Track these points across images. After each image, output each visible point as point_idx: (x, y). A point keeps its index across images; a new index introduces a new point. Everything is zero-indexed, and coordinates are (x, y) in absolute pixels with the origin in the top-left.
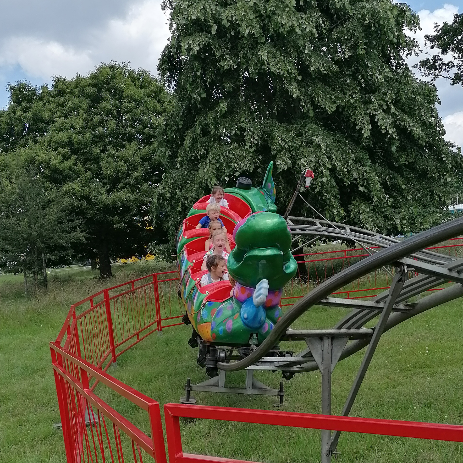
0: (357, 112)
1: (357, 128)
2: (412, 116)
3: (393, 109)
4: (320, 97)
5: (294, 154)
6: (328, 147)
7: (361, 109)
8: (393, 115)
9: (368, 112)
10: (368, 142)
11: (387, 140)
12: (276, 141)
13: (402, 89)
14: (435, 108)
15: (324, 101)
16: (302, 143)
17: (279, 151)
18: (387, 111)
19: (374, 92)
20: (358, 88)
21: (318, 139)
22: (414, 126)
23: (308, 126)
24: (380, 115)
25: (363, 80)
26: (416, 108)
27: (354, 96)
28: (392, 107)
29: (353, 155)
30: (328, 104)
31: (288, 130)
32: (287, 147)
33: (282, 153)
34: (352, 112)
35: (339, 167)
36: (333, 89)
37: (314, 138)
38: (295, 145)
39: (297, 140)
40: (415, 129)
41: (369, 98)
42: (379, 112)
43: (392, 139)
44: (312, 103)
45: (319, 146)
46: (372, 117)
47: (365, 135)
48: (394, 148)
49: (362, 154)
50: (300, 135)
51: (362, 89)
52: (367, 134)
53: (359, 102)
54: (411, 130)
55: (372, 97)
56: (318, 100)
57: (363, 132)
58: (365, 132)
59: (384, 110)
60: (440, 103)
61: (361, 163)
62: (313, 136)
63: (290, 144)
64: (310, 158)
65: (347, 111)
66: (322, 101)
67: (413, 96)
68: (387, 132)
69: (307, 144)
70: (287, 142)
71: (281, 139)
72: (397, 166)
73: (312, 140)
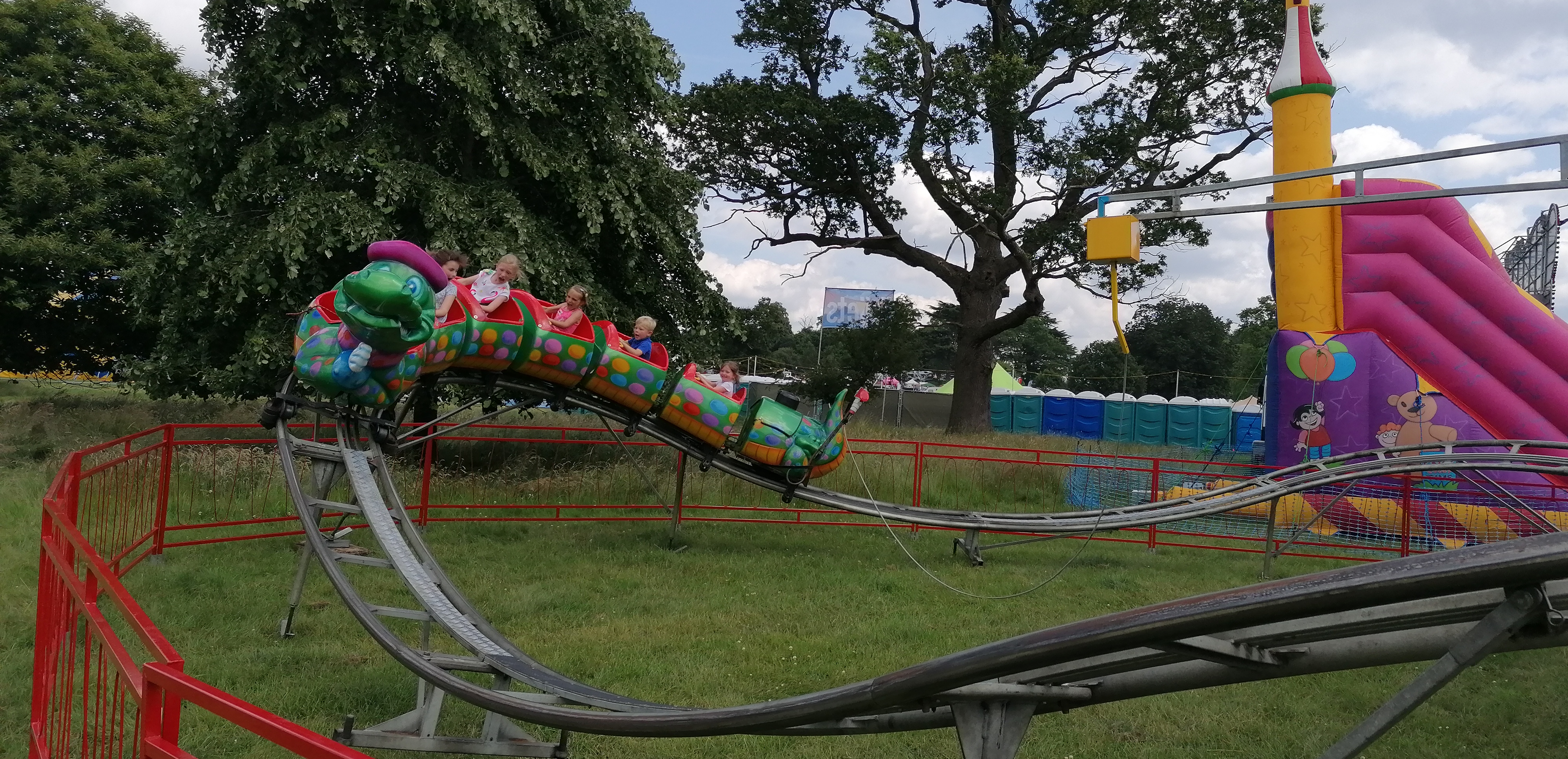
0: (580, 189)
1: (580, 215)
2: (663, 218)
3: (638, 201)
4: (525, 147)
5: (465, 235)
6: (530, 237)
7: (586, 187)
8: (636, 208)
9: (600, 193)
10: (593, 243)
11: (624, 246)
12: (437, 206)
13: (654, 171)
14: (695, 215)
15: (531, 156)
16: (483, 219)
17: (439, 226)
18: (629, 200)
19: (608, 164)
20: (587, 151)
21: (515, 219)
22: (666, 234)
23: (494, 192)
24: (618, 205)
25: (595, 140)
26: (670, 207)
27: (579, 162)
28: (637, 195)
29: (567, 260)
30: (537, 163)
31: (459, 193)
32: (454, 220)
33: (445, 229)
34: (573, 186)
35: (545, 276)
36: (543, 141)
37: (508, 215)
38: (470, 220)
39: (473, 213)
40: (667, 239)
41: (602, 170)
42: (617, 198)
43: (631, 246)
44: (509, 155)
45: (514, 232)
46: (606, 204)
47: (592, 231)
48: (632, 263)
49: (581, 262)
50: (478, 204)
51: (592, 155)
52: (596, 229)
53: (586, 174)
54: (662, 240)
55: (606, 171)
56: (520, 151)
57: (589, 225)
58: (591, 226)
59: (624, 197)
60: (707, 208)
61: (578, 277)
62: (506, 212)
63: (461, 217)
64: (499, 250)
65: (564, 183)
66: (528, 156)
67: (668, 186)
68: (627, 235)
69: (490, 222)
70: (457, 212)
71: (447, 204)
72: (629, 293)
73: (503, 218)
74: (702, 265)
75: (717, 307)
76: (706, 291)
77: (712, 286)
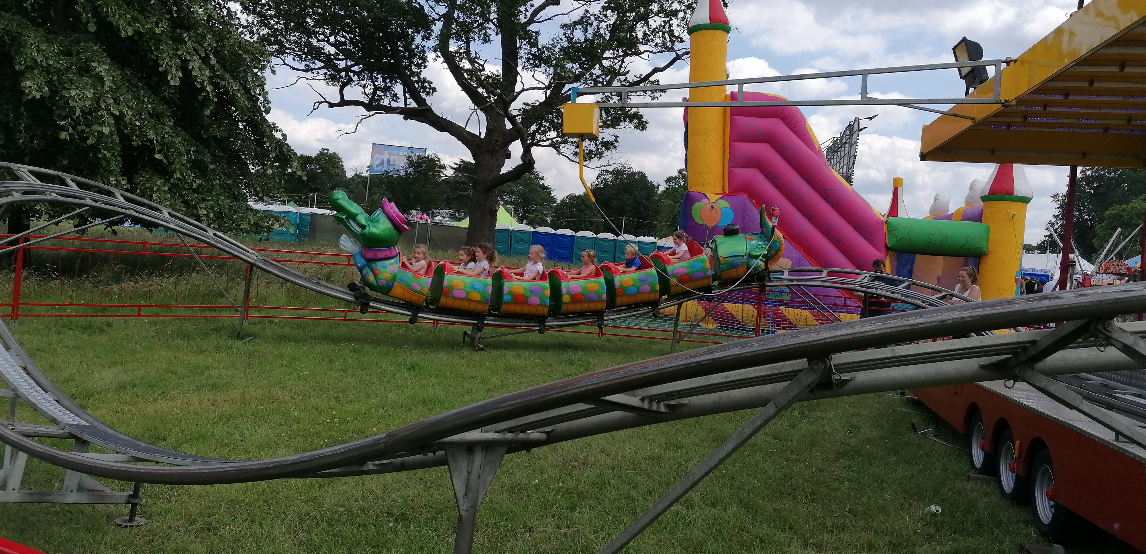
0: (161, 47)
1: (161, 69)
2: (235, 78)
3: (213, 61)
4: (111, 9)
5: (55, 78)
6: (115, 84)
7: (167, 46)
8: (212, 68)
9: (179, 53)
10: (172, 93)
11: (200, 98)
12: (28, 52)
13: (227, 39)
14: (263, 77)
15: (117, 16)
16: (71, 67)
17: (31, 68)
18: (205, 60)
19: (188, 29)
20: (167, 16)
21: (101, 68)
22: (238, 91)
23: (82, 44)
24: (195, 64)
25: (175, 8)
26: (242, 69)
27: (160, 25)
28: (212, 57)
29: (150, 106)
30: (122, 23)
31: (49, 42)
32: (44, 65)
33: (36, 72)
34: (155, 45)
35: (129, 117)
36: (128, 5)
37: (95, 65)
38: (59, 66)
39: (62, 60)
40: (239, 95)
41: (181, 34)
42: (195, 58)
43: (206, 98)
44: (96, 12)
45: (101, 79)
46: (185, 62)
47: (172, 83)
48: (208, 112)
49: (162, 108)
50: (68, 53)
51: (172, 20)
52: (175, 82)
53: (167, 35)
54: (234, 95)
55: (185, 35)
56: (107, 12)
57: (169, 78)
58: (171, 79)
59: (201, 58)
60: (274, 72)
61: (159, 121)
62: (94, 61)
63: (51, 62)
64: (86, 93)
65: (147, 42)
66: (114, 16)
67: (240, 52)
68: (203, 89)
69: (79, 69)
70: (47, 58)
71: (38, 51)
72: (205, 136)
73: (89, 66)
74: (270, 118)
75: (282, 152)
76: (272, 138)
77: (278, 135)
